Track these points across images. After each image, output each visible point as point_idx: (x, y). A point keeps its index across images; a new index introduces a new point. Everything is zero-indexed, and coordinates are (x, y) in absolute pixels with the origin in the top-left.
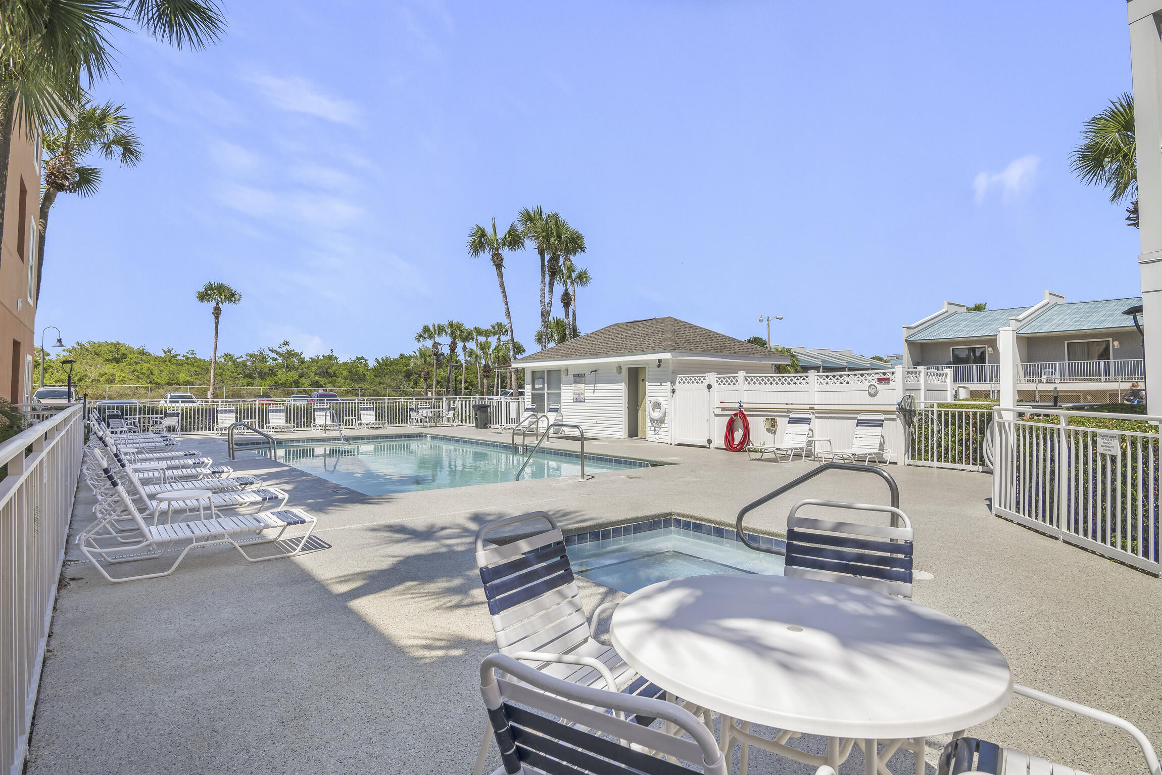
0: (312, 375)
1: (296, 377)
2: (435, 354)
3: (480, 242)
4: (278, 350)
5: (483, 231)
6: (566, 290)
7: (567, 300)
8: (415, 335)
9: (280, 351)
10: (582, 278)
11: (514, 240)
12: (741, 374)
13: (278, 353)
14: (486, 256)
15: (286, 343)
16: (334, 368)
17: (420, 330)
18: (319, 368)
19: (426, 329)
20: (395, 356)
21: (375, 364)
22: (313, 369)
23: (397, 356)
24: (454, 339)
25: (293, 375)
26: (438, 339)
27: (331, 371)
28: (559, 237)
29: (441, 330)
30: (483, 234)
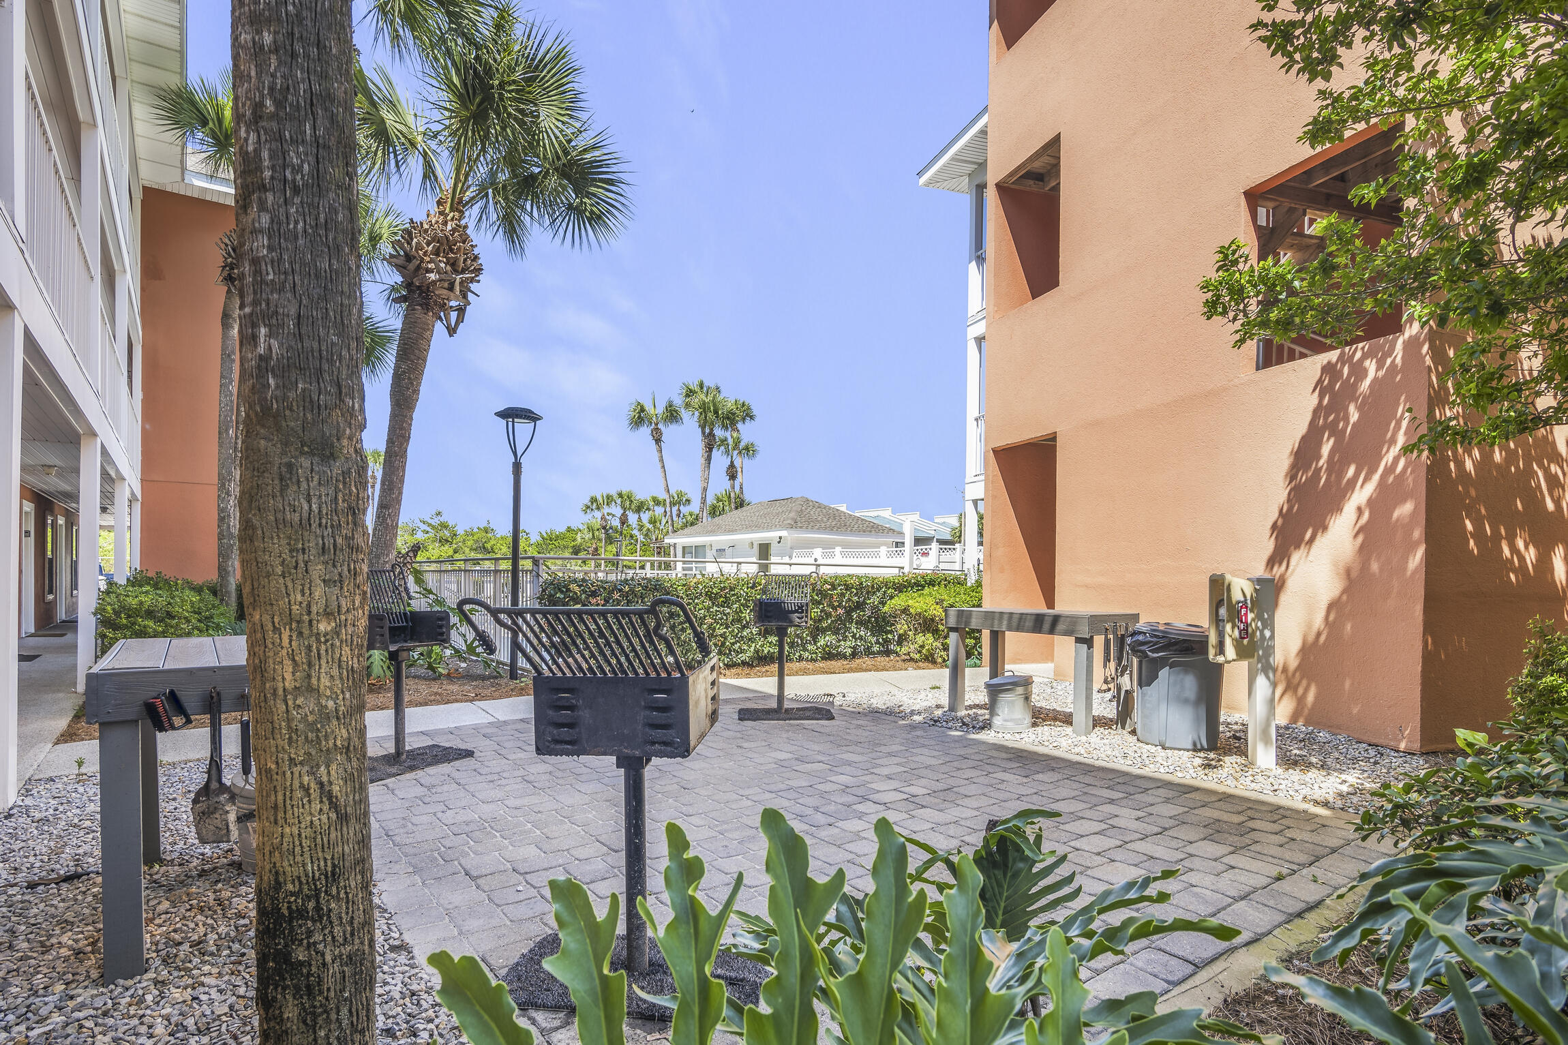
0: (467, 550)
1: (451, 552)
2: (604, 528)
3: (640, 418)
4: (430, 521)
5: (642, 407)
6: (732, 462)
7: (732, 474)
8: (581, 506)
9: (432, 522)
10: (749, 451)
11: (672, 415)
12: (838, 549)
13: (429, 525)
14: (645, 431)
15: (439, 514)
16: (492, 542)
17: (587, 501)
18: (476, 541)
19: (594, 500)
20: (561, 529)
21: (539, 539)
22: (469, 543)
23: (563, 529)
24: (625, 510)
25: (447, 550)
26: (606, 510)
27: (488, 546)
28: (716, 412)
29: (609, 500)
30: (642, 410)
